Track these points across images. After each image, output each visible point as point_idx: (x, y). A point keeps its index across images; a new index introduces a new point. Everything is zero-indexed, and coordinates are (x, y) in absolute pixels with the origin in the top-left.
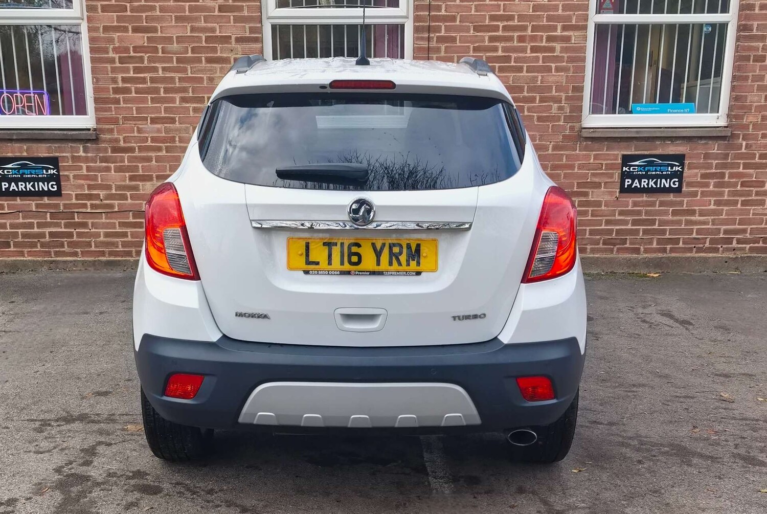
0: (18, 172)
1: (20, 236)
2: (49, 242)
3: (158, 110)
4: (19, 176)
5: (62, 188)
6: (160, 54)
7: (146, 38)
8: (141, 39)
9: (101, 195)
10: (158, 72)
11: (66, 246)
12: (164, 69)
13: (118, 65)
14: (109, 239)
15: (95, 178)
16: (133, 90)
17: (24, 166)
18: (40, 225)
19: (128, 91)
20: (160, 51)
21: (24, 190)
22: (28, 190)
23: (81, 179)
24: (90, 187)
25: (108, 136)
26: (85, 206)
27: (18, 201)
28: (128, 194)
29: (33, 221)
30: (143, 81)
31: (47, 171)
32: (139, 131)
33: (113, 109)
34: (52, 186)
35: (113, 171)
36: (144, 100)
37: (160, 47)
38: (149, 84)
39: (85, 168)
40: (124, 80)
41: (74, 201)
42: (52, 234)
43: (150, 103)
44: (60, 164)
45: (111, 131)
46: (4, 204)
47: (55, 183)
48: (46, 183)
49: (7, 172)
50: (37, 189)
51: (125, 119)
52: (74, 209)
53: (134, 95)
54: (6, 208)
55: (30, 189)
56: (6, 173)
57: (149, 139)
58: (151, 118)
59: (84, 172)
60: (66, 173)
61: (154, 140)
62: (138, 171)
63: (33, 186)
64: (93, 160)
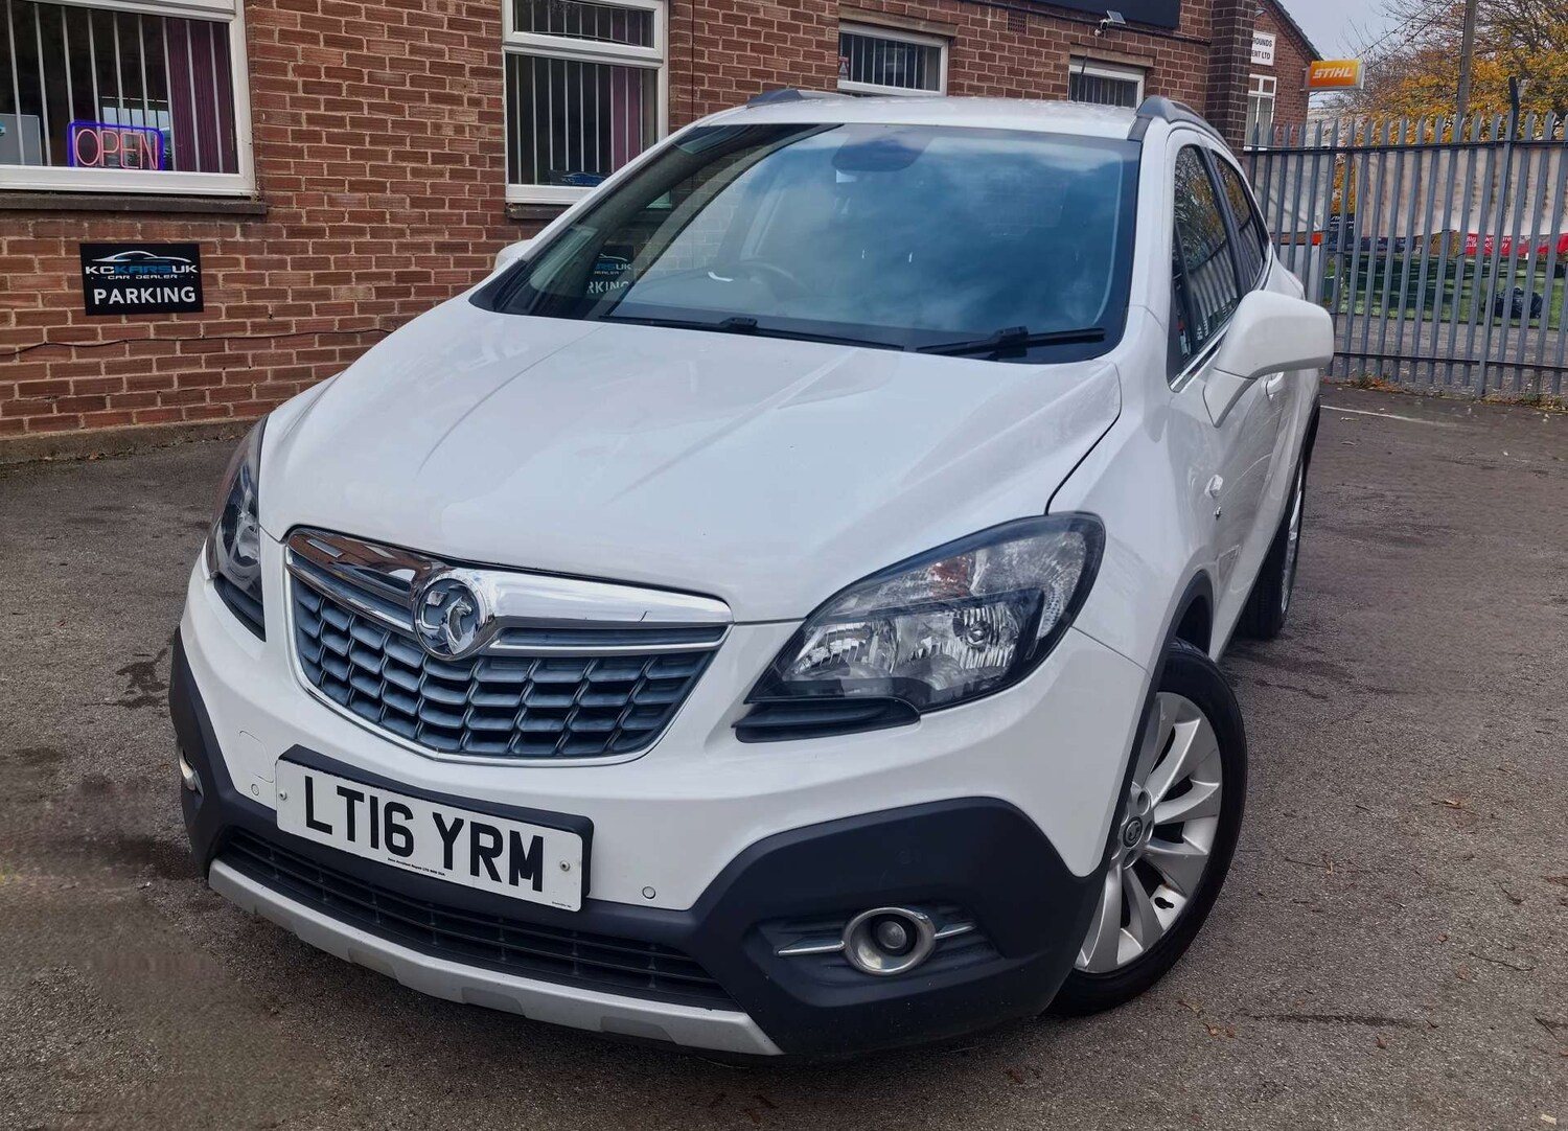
0: (127, 269)
1: (125, 386)
2: (178, 393)
3: (361, 170)
4: (128, 277)
5: (205, 296)
6: (366, 83)
7: (344, 55)
8: (339, 57)
9: (270, 309)
10: (362, 109)
11: (208, 400)
12: (371, 106)
13: (301, 94)
14: (281, 382)
15: (260, 280)
16: (324, 136)
17: (137, 260)
18: (162, 364)
19: (316, 137)
20: (366, 78)
21: (136, 301)
22: (143, 301)
23: (235, 282)
24: (252, 295)
25: (283, 210)
26: (243, 327)
27: (124, 322)
28: (313, 304)
29: (148, 357)
30: (340, 122)
31: (179, 269)
32: (332, 202)
33: (292, 166)
34: (187, 293)
35: (289, 268)
36: (341, 154)
37: (365, 71)
38: (348, 127)
39: (243, 262)
40: (311, 119)
41: (224, 319)
42: (183, 379)
43: (349, 159)
44: (201, 256)
45: (288, 201)
46: (96, 328)
47: (192, 289)
48: (176, 289)
49: (105, 270)
50: (159, 301)
51: (310, 182)
52: (224, 332)
53: (324, 143)
54: (100, 337)
55: (146, 299)
56: (102, 271)
57: (347, 215)
58: (350, 182)
59: (243, 269)
60: (213, 271)
61: (354, 216)
62: (329, 267)
63: (153, 295)
64: (258, 249)
